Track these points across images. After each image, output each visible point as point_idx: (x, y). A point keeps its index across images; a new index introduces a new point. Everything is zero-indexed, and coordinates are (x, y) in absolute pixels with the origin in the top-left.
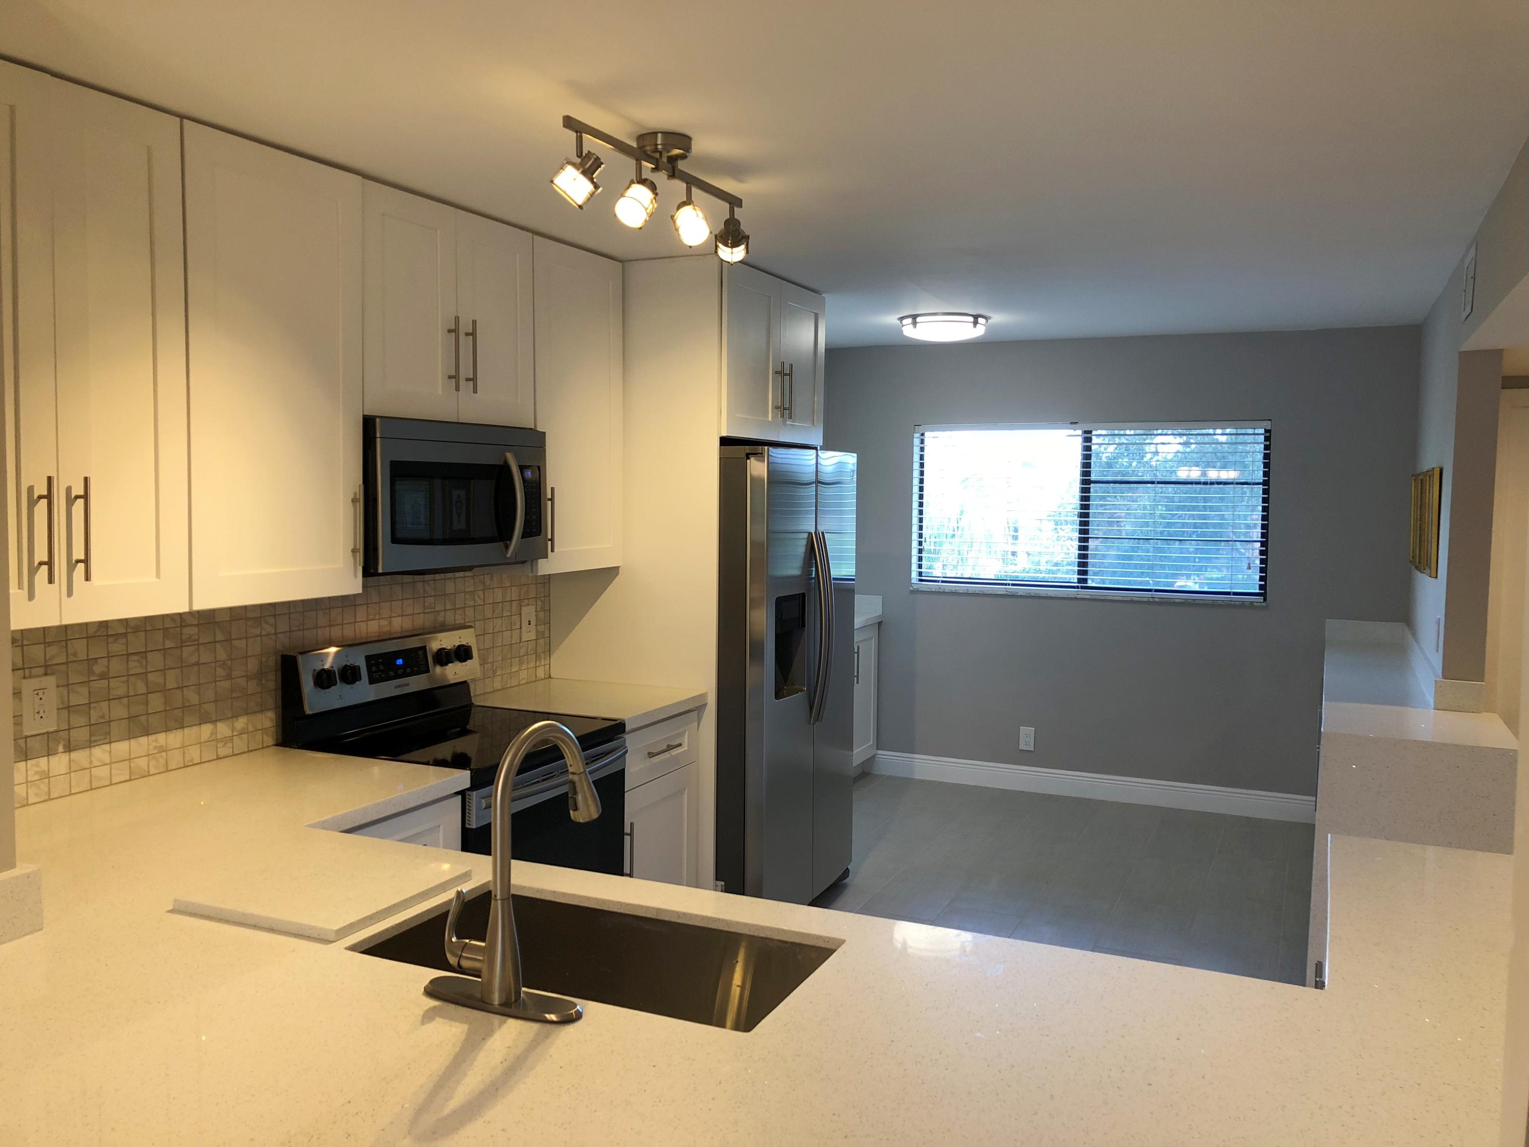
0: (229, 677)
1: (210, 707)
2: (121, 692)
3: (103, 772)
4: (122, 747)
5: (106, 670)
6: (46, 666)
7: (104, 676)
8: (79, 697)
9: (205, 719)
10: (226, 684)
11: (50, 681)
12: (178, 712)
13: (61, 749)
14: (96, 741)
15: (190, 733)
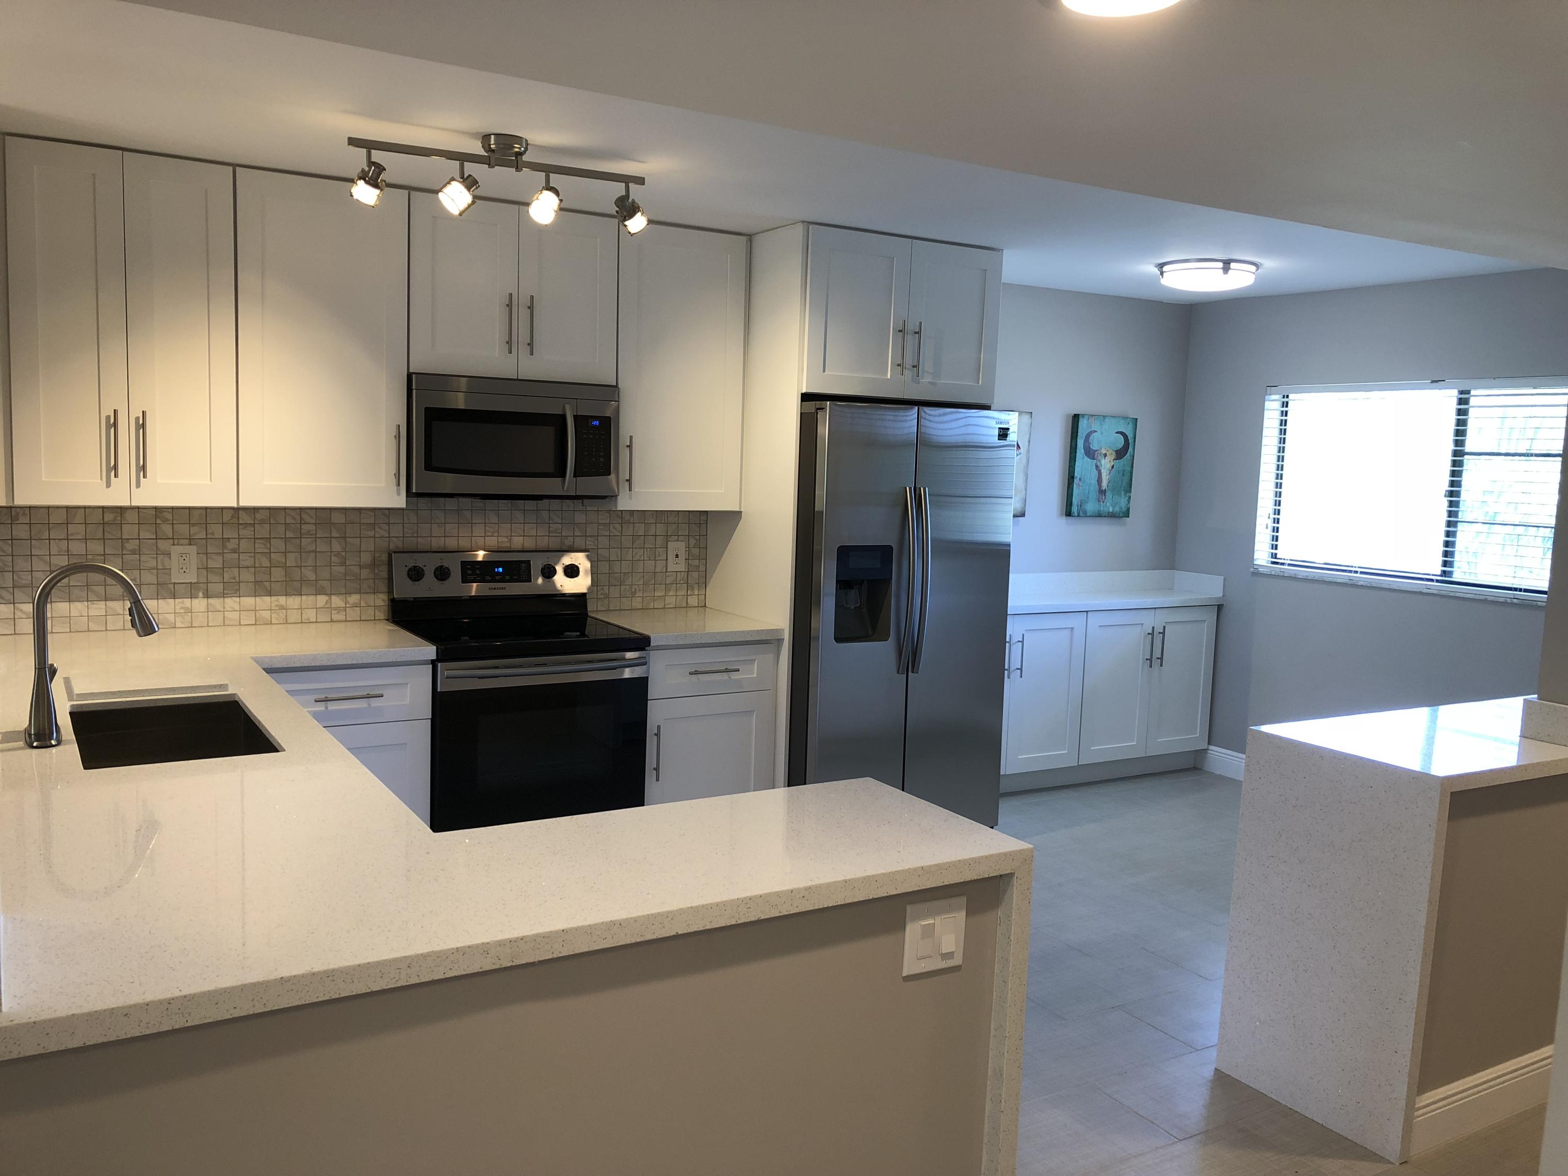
0: (343, 564)
1: (326, 584)
2: (249, 562)
3: (235, 615)
4: (249, 601)
5: (237, 547)
6: (190, 539)
7: (234, 551)
8: (216, 563)
9: (319, 592)
10: (342, 569)
11: (193, 550)
12: (297, 584)
13: (201, 595)
14: (228, 594)
15: (308, 600)
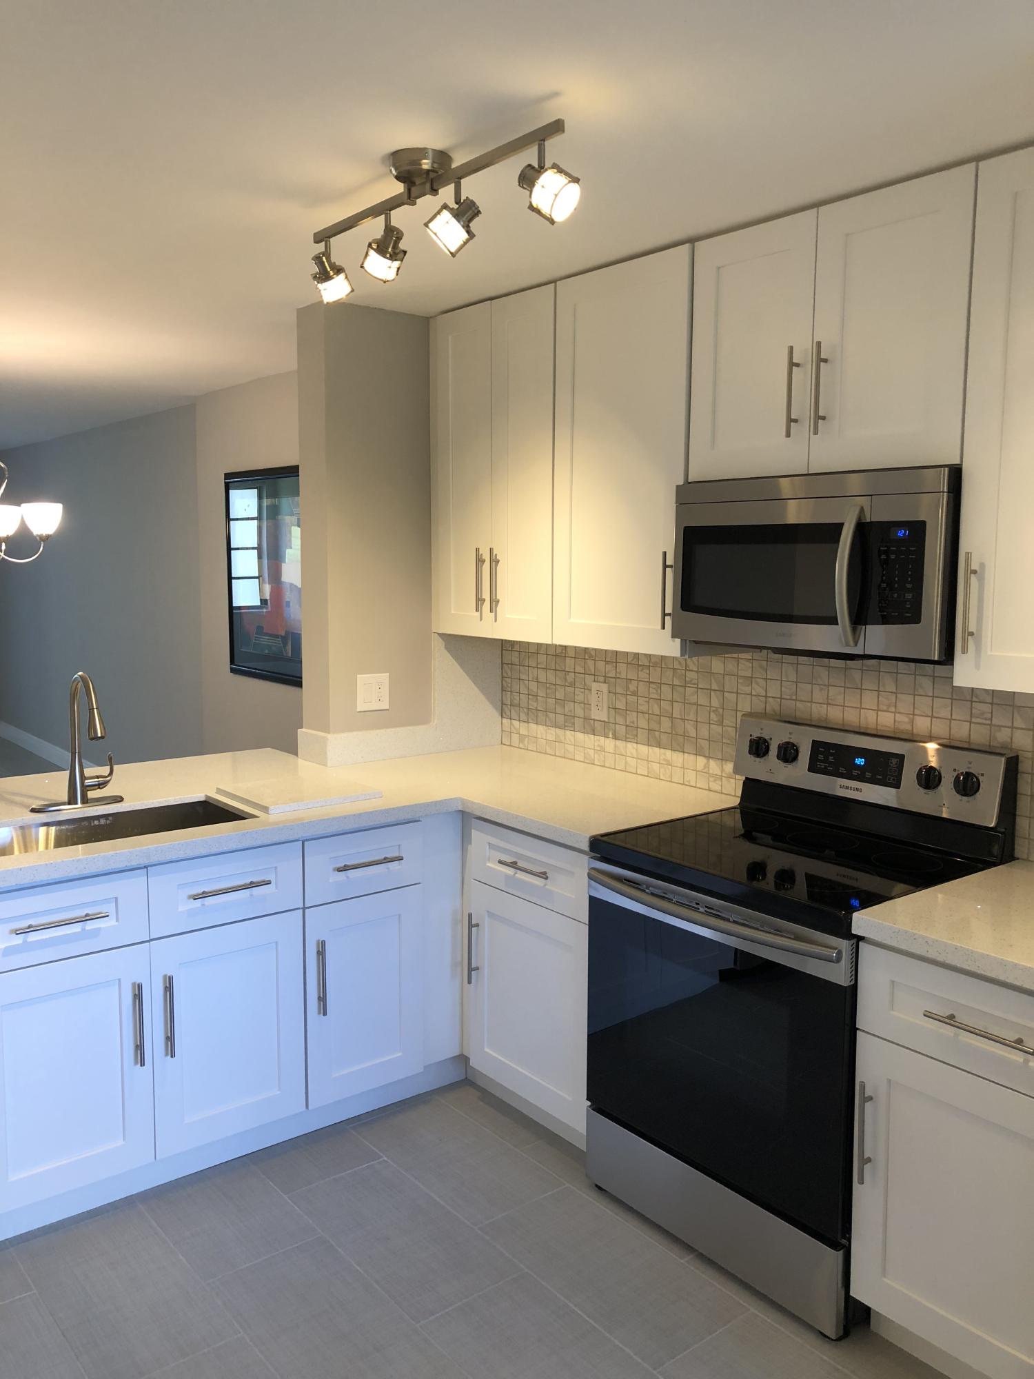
0: (721, 723)
1: (705, 744)
2: (643, 708)
3: (632, 762)
4: (643, 749)
5: (636, 689)
6: (605, 677)
7: (635, 694)
8: (621, 705)
9: (698, 752)
10: (718, 729)
11: (605, 687)
12: (681, 739)
13: (611, 736)
14: (629, 738)
15: (689, 759)
